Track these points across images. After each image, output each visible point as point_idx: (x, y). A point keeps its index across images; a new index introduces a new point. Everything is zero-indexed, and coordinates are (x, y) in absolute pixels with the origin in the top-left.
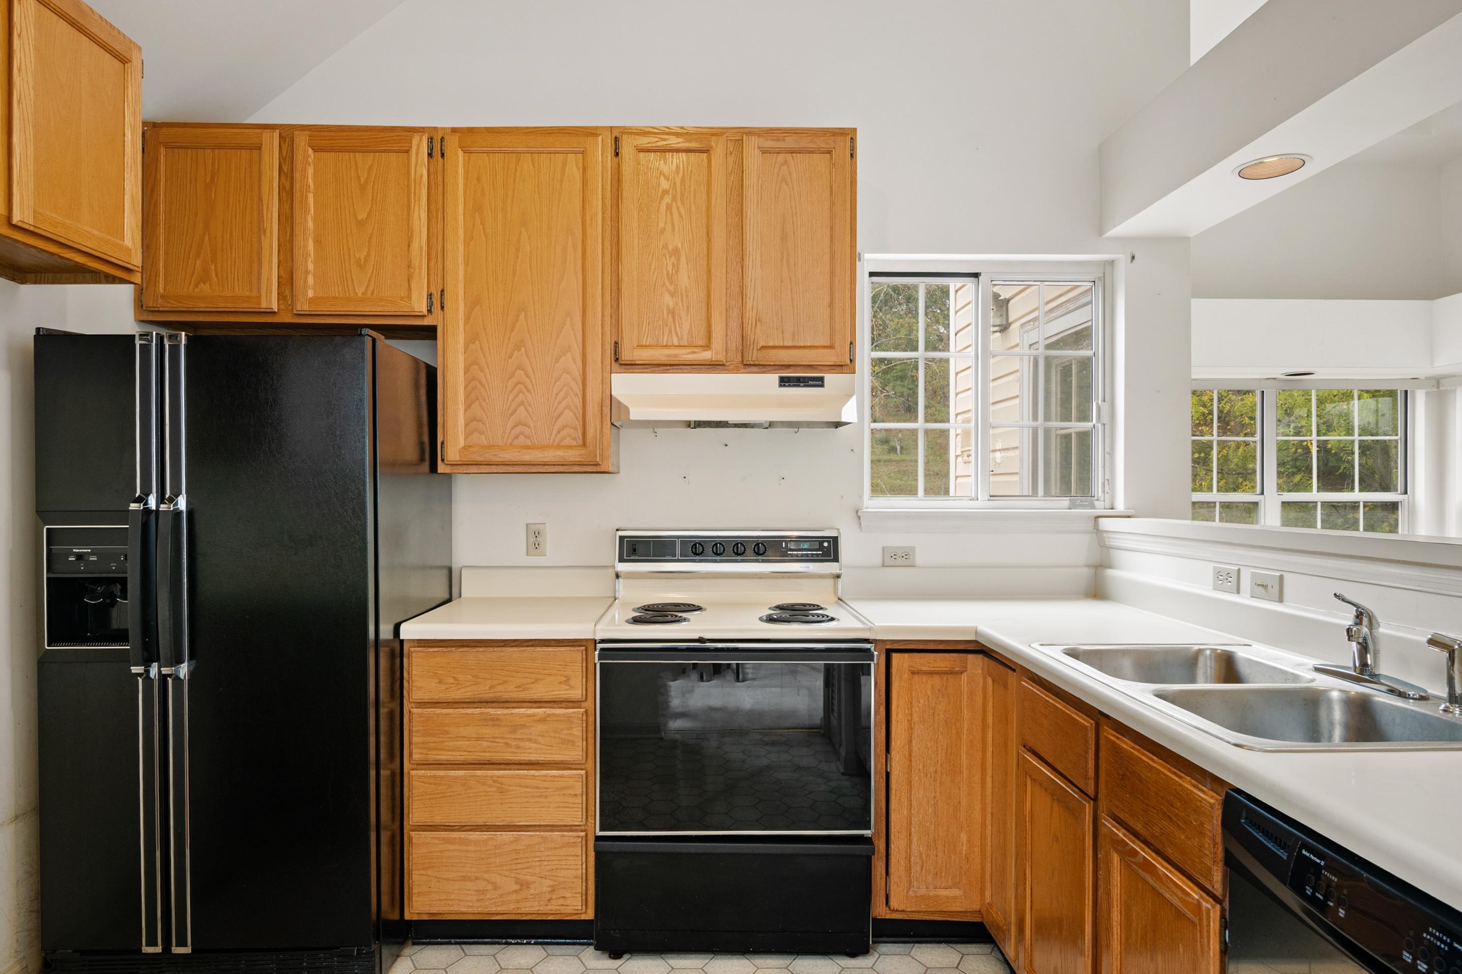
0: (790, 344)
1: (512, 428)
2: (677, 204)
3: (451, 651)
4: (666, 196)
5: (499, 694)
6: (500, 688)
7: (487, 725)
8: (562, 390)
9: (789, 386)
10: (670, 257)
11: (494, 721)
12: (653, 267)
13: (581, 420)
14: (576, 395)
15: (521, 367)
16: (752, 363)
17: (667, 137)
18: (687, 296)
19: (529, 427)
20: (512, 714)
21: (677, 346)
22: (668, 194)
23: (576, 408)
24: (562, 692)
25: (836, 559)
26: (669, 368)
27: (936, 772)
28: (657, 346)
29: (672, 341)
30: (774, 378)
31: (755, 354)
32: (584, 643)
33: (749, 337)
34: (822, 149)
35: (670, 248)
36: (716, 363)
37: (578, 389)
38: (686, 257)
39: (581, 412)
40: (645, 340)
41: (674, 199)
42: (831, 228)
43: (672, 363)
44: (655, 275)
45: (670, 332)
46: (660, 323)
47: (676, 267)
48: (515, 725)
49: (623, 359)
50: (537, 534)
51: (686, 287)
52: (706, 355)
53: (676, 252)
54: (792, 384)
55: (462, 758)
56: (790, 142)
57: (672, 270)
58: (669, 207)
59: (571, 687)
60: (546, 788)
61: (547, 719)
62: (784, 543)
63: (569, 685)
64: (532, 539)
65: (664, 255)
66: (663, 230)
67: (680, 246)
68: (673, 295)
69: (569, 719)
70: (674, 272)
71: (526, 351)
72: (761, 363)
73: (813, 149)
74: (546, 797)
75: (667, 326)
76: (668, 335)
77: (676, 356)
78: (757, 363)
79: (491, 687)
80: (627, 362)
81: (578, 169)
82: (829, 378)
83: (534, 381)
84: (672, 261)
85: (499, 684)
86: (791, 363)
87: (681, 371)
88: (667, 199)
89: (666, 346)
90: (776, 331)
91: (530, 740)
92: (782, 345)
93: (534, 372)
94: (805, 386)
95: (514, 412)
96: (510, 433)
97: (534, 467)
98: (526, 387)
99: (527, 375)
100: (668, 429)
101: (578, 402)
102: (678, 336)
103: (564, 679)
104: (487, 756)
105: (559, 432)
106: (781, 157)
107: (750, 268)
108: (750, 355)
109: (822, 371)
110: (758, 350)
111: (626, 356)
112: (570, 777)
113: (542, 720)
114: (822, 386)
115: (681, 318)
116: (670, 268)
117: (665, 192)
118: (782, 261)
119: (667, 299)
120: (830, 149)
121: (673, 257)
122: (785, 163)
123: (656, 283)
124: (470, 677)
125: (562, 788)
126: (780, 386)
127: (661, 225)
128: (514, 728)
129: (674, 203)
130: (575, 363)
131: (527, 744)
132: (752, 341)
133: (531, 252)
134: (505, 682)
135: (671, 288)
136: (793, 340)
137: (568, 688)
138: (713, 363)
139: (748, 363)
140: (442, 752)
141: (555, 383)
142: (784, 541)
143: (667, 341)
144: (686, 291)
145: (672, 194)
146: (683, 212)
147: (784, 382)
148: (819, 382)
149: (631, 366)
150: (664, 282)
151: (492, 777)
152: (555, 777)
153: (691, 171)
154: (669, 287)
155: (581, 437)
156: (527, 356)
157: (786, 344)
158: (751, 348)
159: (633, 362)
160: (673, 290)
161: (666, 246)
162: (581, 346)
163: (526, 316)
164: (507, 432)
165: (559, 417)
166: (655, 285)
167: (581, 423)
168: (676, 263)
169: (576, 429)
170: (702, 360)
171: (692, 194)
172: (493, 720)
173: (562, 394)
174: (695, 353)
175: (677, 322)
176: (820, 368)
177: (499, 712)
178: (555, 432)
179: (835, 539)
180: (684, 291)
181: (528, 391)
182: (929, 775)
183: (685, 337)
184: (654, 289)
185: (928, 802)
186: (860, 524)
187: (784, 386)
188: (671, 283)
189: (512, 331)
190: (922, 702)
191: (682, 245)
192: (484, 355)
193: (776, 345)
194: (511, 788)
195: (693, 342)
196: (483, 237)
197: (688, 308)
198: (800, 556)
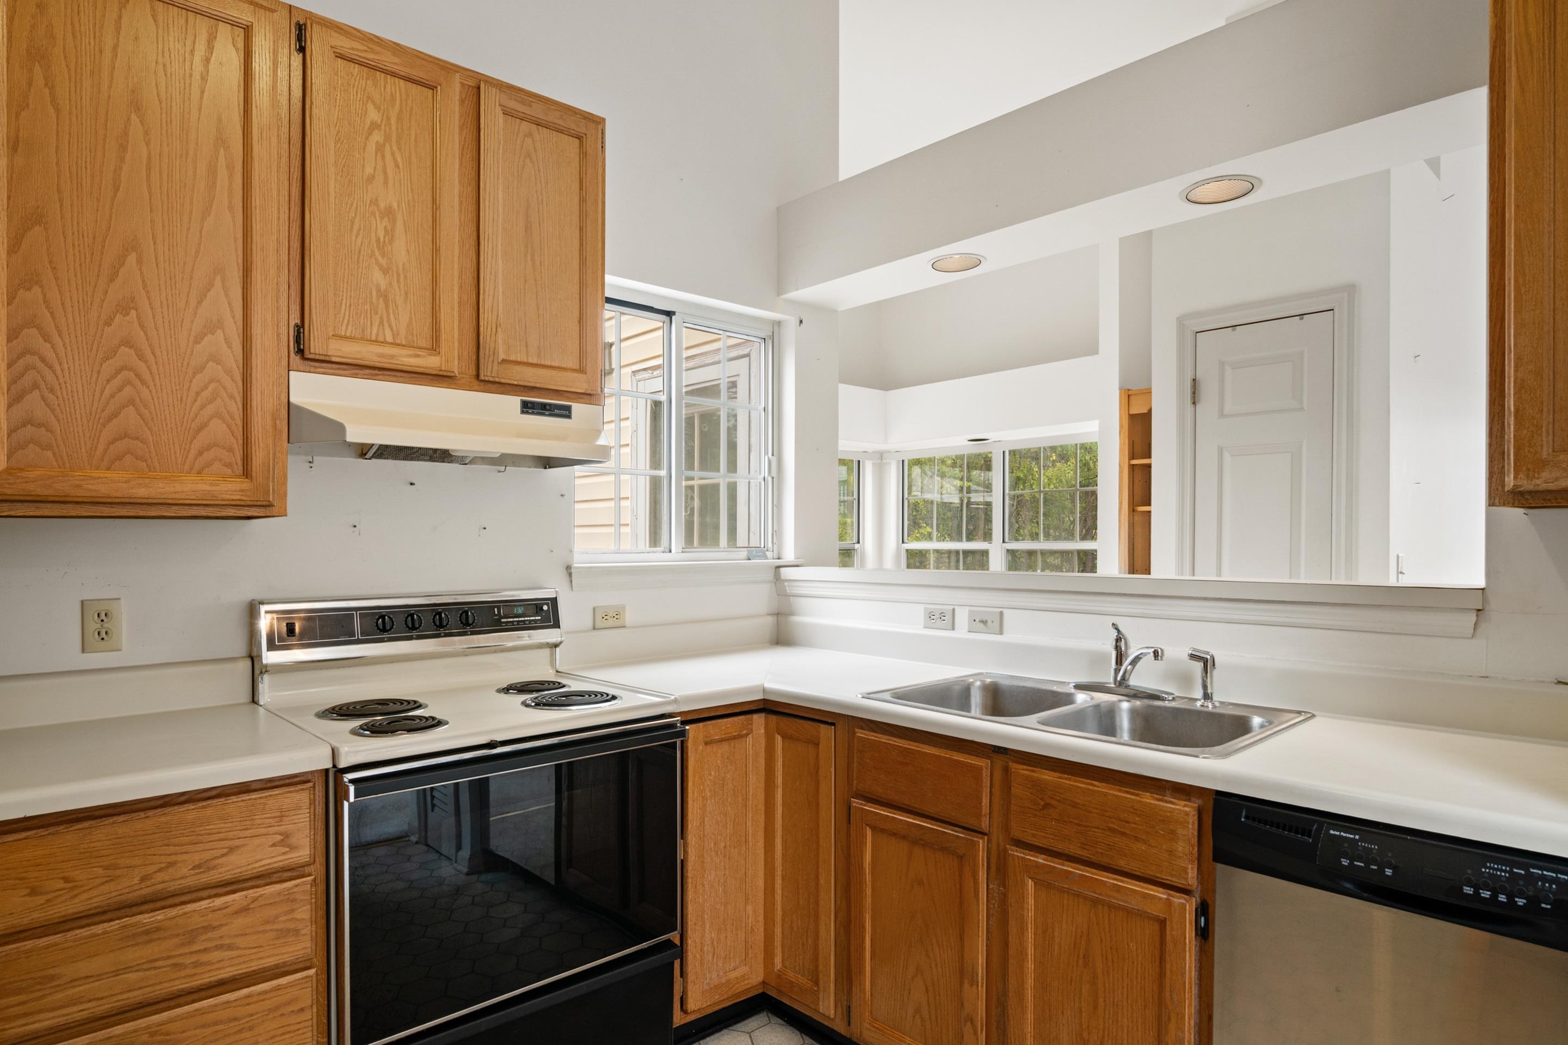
0: (535, 361)
1: (112, 443)
2: (391, 147)
3: (57, 833)
4: (376, 131)
5: (160, 887)
6: (160, 877)
7: (137, 944)
8: (206, 387)
9: (533, 413)
10: (382, 218)
11: (152, 934)
12: (356, 227)
13: (240, 437)
14: (231, 397)
15: (127, 342)
16: (491, 379)
17: (379, 49)
18: (406, 277)
19: (143, 441)
20: (185, 913)
21: (392, 344)
22: (380, 130)
23: (232, 417)
24: (273, 858)
25: (557, 625)
26: (377, 372)
28: (362, 339)
29: (385, 335)
30: (514, 402)
31: (495, 368)
32: (310, 777)
33: (488, 345)
34: (573, 132)
35: (382, 205)
36: (445, 374)
37: (236, 389)
38: (405, 224)
39: (240, 424)
40: (344, 328)
41: (387, 138)
42: (581, 229)
43: (386, 366)
44: (359, 240)
45: (381, 323)
46: (368, 307)
47: (390, 233)
48: (192, 931)
49: (312, 351)
50: (103, 617)
51: (404, 264)
52: (431, 362)
53: (389, 213)
54: (535, 411)
55: (84, 1014)
56: (537, 111)
57: (384, 237)
58: (380, 148)
59: (292, 848)
60: (252, 1015)
61: (252, 906)
62: (496, 609)
63: (288, 846)
64: (92, 625)
65: (373, 214)
66: (371, 178)
67: (395, 205)
68: (385, 271)
69: (290, 899)
70: (387, 240)
71: (138, 317)
72: (503, 381)
73: (561, 128)
74: (251, 1029)
75: (376, 313)
76: (379, 326)
77: (392, 357)
78: (497, 380)
79: (143, 879)
80: (317, 357)
81: (237, 48)
82: (577, 408)
83: (154, 367)
84: (384, 224)
85: (160, 870)
86: (538, 385)
87: (394, 379)
88: (377, 137)
89: (376, 341)
90: (518, 343)
91: (219, 947)
92: (525, 361)
93: (153, 354)
94: (550, 415)
95: (115, 415)
96: (106, 450)
97: (153, 508)
98: (138, 376)
99: (141, 357)
100: (329, 459)
101: (235, 408)
102: (392, 329)
103: (279, 838)
104: (136, 996)
105: (200, 453)
106: (525, 126)
107: (490, 257)
108: (490, 368)
109: (569, 399)
110: (499, 363)
111: (316, 346)
112: (290, 985)
113: (245, 910)
114: (569, 417)
115: (397, 306)
116: (381, 234)
117: (374, 126)
118: (525, 255)
119: (377, 276)
120: (580, 134)
121: (386, 219)
122: (530, 135)
123: (360, 250)
124: (100, 871)
125: (277, 1008)
126: (523, 412)
127: (369, 170)
128: (192, 935)
129: (387, 144)
130: (230, 347)
131: (216, 955)
132: (492, 351)
133: (149, 158)
134: (171, 864)
135: (383, 262)
136: (539, 356)
137: (288, 849)
138: (441, 373)
139: (486, 379)
140: (42, 1016)
141: (194, 374)
142: (496, 607)
143: (377, 335)
144: (404, 270)
145: (385, 131)
146: (399, 160)
147: (527, 408)
148: (565, 412)
149: (325, 364)
150: (373, 252)
151: (148, 1027)
152: (266, 992)
153: (412, 109)
154: (380, 258)
155: (240, 463)
156: (142, 327)
157: (530, 361)
158: (491, 359)
159: (327, 359)
160: (385, 265)
161: (375, 202)
162: (240, 323)
163: (140, 261)
164: (101, 448)
165: (200, 429)
166: (359, 253)
167: (241, 442)
168: (389, 228)
169: (230, 450)
170: (426, 368)
171: (413, 139)
172: (147, 932)
173: (205, 394)
174: (418, 356)
175: (391, 311)
176: (569, 395)
177: (160, 916)
178: (193, 453)
179: (554, 601)
180: (401, 267)
181: (143, 382)
182: (719, 852)
183: (403, 332)
184: (358, 258)
185: (719, 881)
186: (571, 582)
187: (527, 413)
188: (383, 255)
189: (111, 281)
190: (713, 773)
191: (398, 206)
192: (52, 314)
193: (519, 360)
194: (184, 1035)
195: (413, 341)
196: (51, 110)
197: (406, 293)
198: (516, 623)
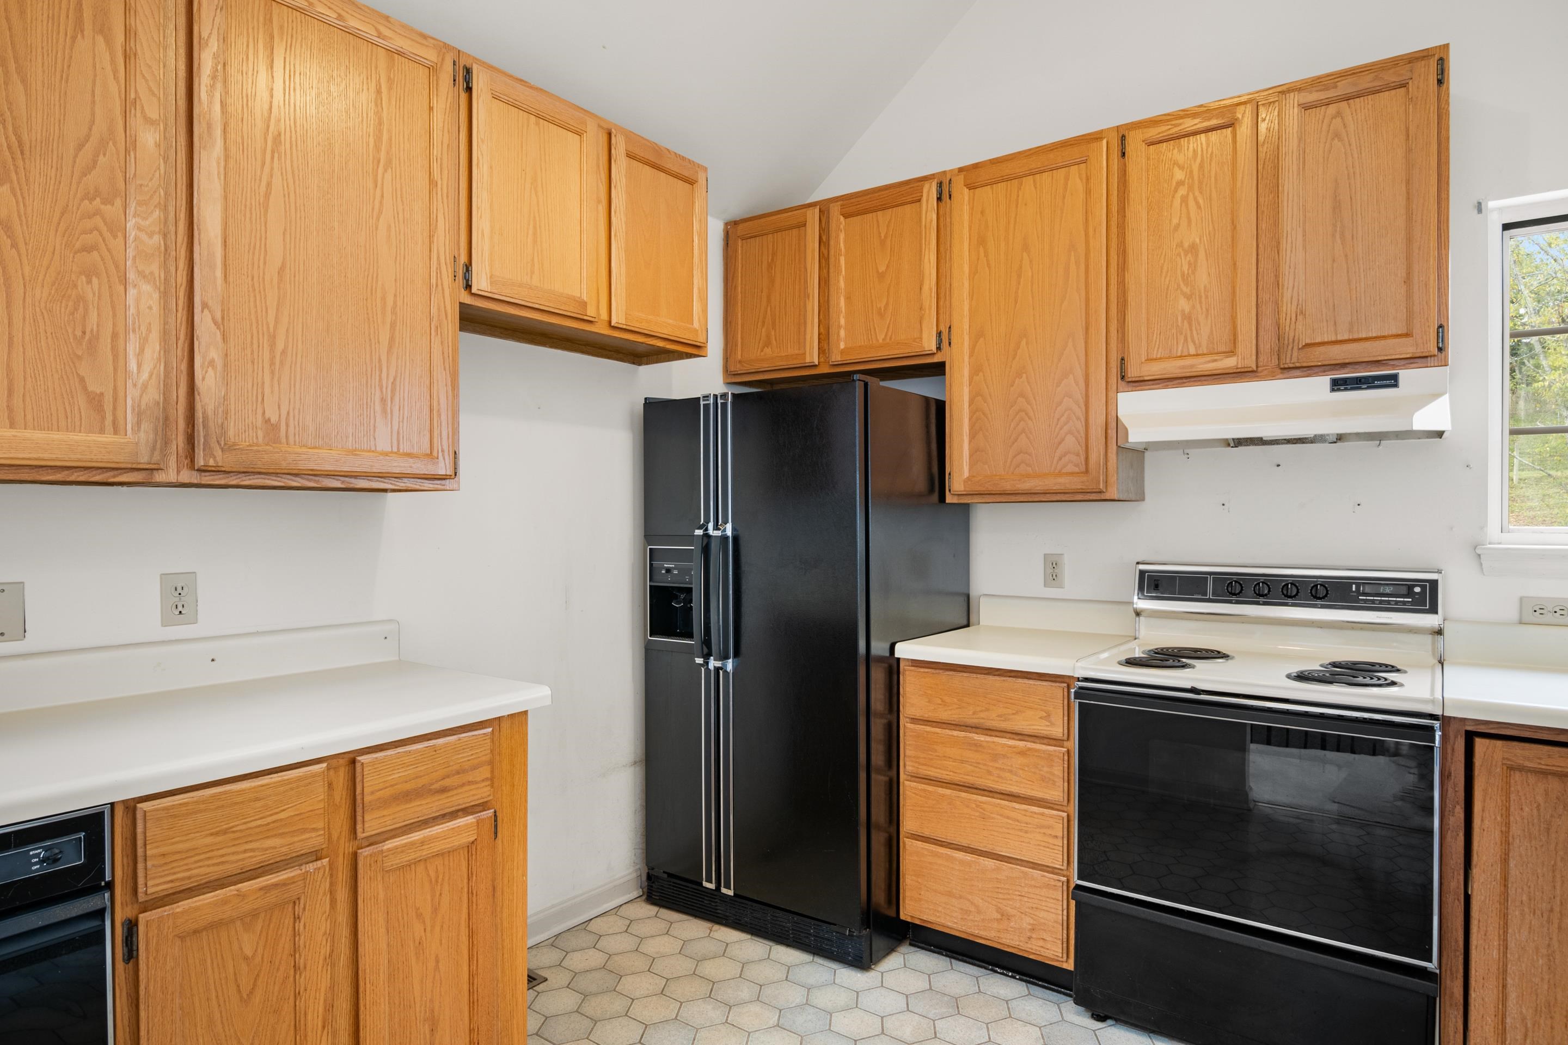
0: (1346, 337)
1: (1015, 457)
2: (1194, 194)
3: (939, 673)
4: (1181, 187)
5: (982, 721)
6: (982, 715)
7: (970, 750)
8: (1063, 415)
9: (1346, 389)
10: (1186, 255)
11: (977, 746)
12: (1165, 268)
13: (1084, 445)
14: (1078, 419)
15: (1022, 395)
16: (1291, 365)
17: (1181, 121)
18: (1207, 297)
19: (1030, 455)
20: (994, 742)
21: (1194, 355)
22: (1184, 185)
23: (1078, 432)
24: (1041, 727)
25: (1433, 610)
26: (1185, 381)
27: (1551, 910)
28: (1169, 358)
29: (1188, 349)
30: (1324, 381)
31: (1295, 354)
32: (1067, 680)
33: (1287, 334)
34: (1393, 85)
35: (1186, 245)
36: (1243, 370)
37: (1080, 413)
38: (1206, 252)
39: (1083, 436)
40: (1155, 352)
41: (1191, 188)
42: (1408, 182)
43: (1188, 375)
44: (1168, 279)
45: (1186, 340)
46: (1174, 331)
47: (1193, 266)
48: (996, 754)
49: (1129, 376)
50: (1055, 565)
51: (1205, 287)
52: (1230, 363)
53: (1193, 249)
54: (1349, 387)
55: (948, 777)
56: (1344, 87)
57: (1188, 270)
58: (1184, 200)
59: (1052, 724)
60: (1027, 824)
61: (1028, 753)
62: (1354, 586)
63: (1050, 722)
64: (1050, 571)
65: (1179, 255)
66: (1177, 227)
67: (1198, 240)
68: (1188, 297)
69: (1049, 757)
70: (1190, 272)
71: (1027, 378)
72: (1305, 364)
73: (1378, 88)
74: (1026, 832)
75: (1181, 334)
76: (1183, 344)
77: (1192, 366)
78: (1298, 365)
79: (974, 713)
80: (1134, 379)
81: (1081, 179)
82: (1405, 375)
83: (1035, 407)
84: (1188, 259)
85: (981, 711)
86: (1347, 361)
87: (1199, 383)
88: (1182, 191)
89: (1180, 357)
90: (1325, 324)
91: (1011, 771)
92: (1333, 339)
93: (1034, 398)
94: (1368, 388)
95: (1016, 440)
96: (1011, 462)
97: (1036, 496)
98: (1027, 414)
99: (1029, 403)
100: (1203, 450)
101: (1080, 426)
102: (1195, 344)
103: (1045, 714)
104: (970, 779)
105: (1060, 459)
106: (1332, 109)
107: (1288, 252)
108: (1289, 356)
109: (1394, 367)
110: (1299, 349)
111: (1132, 373)
112: (1052, 817)
113: (1022, 753)
114: (1396, 385)
115: (1199, 324)
116: (1185, 268)
117: (1180, 183)
118: (1333, 236)
119: (1183, 304)
120: (1404, 82)
121: (1190, 255)
122: (1339, 114)
123: (1168, 287)
124: (955, 700)
125: (1042, 827)
126: (1333, 390)
127: (1175, 221)
128: (995, 757)
129: (1190, 194)
130: (1077, 385)
131: (1008, 775)
132: (1291, 340)
133: (1032, 276)
134: (987, 710)
135: (1186, 290)
136: (1350, 331)
137: (1049, 724)
138: (1239, 370)
139: (1286, 366)
140: (930, 769)
141: (1056, 407)
142: (1354, 583)
143: (1182, 351)
144: (1205, 291)
145: (1188, 184)
146: (1201, 201)
147: (1337, 385)
148: (1392, 381)
149: (1140, 383)
150: (1179, 286)
151: (975, 801)
152: (1035, 813)
153: (1212, 152)
154: (1185, 289)
155: (1083, 463)
156: (1029, 383)
157: (1340, 338)
158: (1290, 347)
159: (1141, 379)
160: (1189, 293)
161: (1180, 245)
162: (1083, 366)
163: (1027, 344)
164: (1009, 460)
165: (1060, 443)
166: (1167, 289)
167: (1084, 448)
168: (1192, 261)
169: (1078, 455)
170: (1223, 369)
171: (1213, 179)
172: (976, 745)
173: (1063, 419)
174: (1215, 360)
175: (1194, 328)
176: (1392, 363)
177: (982, 738)
178: (1056, 458)
179: (1434, 584)
180: (1203, 291)
181: (1030, 418)
182: (1538, 912)
183: (1204, 343)
184: (1167, 294)
185: (1537, 949)
186: (1481, 564)
187: (1339, 390)
188: (1187, 285)
189: (1014, 358)
190: (1526, 809)
191: (1200, 240)
192: (987, 386)
193: (1326, 340)
194: (992, 815)
195: (1214, 349)
196: (987, 269)
197: (1207, 310)
198: (1378, 602)
